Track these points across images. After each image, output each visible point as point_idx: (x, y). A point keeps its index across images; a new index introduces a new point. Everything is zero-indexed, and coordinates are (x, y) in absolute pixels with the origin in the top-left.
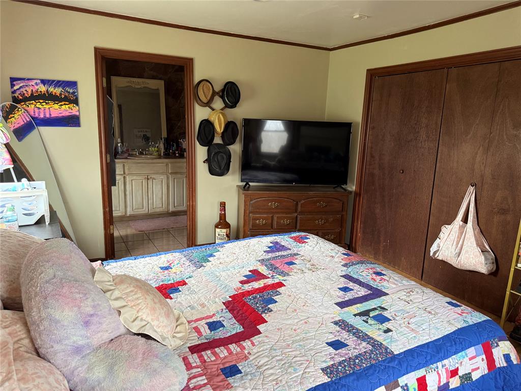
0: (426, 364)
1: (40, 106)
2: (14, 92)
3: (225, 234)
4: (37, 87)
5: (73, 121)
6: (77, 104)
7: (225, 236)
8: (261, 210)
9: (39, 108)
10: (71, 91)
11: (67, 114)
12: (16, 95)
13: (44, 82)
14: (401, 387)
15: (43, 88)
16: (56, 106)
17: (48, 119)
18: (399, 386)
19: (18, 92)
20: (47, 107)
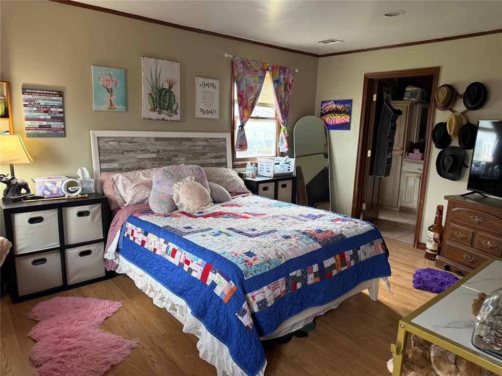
0: (182, 247)
1: (331, 117)
2: (322, 110)
3: (432, 237)
4: (331, 106)
5: (346, 126)
6: (350, 115)
7: (432, 240)
8: (461, 222)
9: (331, 119)
10: (347, 106)
11: (343, 121)
12: (322, 111)
13: (335, 102)
14: (168, 246)
15: (334, 106)
16: (339, 117)
17: (334, 125)
18: (167, 244)
19: (323, 110)
20: (334, 117)
